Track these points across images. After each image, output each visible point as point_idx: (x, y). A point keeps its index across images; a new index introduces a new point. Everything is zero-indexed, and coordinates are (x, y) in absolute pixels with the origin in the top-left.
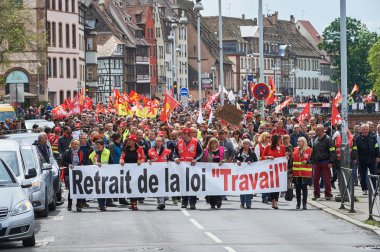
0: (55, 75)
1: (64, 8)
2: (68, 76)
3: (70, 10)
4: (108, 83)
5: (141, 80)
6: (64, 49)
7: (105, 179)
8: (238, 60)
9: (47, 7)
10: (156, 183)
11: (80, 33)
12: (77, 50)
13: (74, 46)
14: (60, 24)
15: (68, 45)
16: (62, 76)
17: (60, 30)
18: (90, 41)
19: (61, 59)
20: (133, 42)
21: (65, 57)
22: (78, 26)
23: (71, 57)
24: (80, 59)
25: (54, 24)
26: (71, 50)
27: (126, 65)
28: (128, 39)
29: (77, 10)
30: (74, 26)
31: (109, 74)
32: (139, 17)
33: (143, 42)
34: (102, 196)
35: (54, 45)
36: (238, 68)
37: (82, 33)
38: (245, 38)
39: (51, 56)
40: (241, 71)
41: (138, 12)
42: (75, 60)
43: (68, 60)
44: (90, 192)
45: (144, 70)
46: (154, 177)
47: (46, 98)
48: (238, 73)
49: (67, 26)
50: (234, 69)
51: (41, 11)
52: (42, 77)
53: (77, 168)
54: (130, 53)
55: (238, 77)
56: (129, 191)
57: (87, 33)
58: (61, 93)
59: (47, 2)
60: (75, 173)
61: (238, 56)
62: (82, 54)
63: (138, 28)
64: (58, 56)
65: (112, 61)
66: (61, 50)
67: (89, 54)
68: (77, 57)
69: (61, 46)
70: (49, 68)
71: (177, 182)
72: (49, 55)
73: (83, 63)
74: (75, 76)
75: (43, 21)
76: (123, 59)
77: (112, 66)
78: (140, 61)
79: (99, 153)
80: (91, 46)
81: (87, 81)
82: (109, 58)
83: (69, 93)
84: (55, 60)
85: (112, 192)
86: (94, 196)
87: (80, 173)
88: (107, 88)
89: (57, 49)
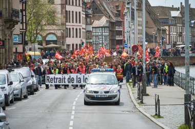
0: (70, 36)
1: (74, 4)
2: (77, 36)
3: (78, 5)
4: (101, 39)
5: (118, 38)
6: (75, 24)
7: (57, 79)
8: (169, 28)
9: (66, 3)
10: (74, 80)
11: (83, 16)
12: (81, 24)
13: (80, 22)
14: (73, 12)
15: (76, 22)
16: (73, 37)
17: (73, 15)
18: (88, 20)
19: (73, 29)
20: (114, 19)
21: (75, 28)
22: (82, 12)
23: (78, 28)
24: (83, 28)
25: (69, 12)
26: (78, 24)
27: (110, 31)
28: (112, 18)
29: (81, 5)
30: (80, 13)
31: (102, 35)
32: (117, 7)
33: (119, 19)
34: (56, 84)
35: (70, 22)
36: (169, 32)
37: (84, 16)
38: (173, 17)
39: (68, 27)
40: (171, 33)
41: (117, 4)
42: (80, 29)
43: (76, 29)
44: (52, 82)
45: (120, 33)
46: (73, 78)
47: (65, 47)
48: (169, 34)
49: (76, 12)
50: (167, 33)
51: (63, 6)
52: (63, 37)
53: (48, 75)
54: (112, 25)
55: (169, 37)
56: (65, 82)
57: (87, 16)
58: (73, 45)
59: (66, 1)
60: (47, 77)
61: (169, 26)
62: (84, 26)
63: (117, 12)
64: (71, 27)
65: (103, 29)
66: (73, 24)
67: (88, 26)
68: (81, 28)
69: (73, 22)
70: (67, 33)
71: (80, 80)
72: (67, 27)
73: (84, 31)
74: (80, 37)
75: (64, 10)
76: (109, 27)
77: (103, 31)
78: (117, 29)
79: (55, 70)
80: (89, 22)
81: (86, 39)
82: (102, 27)
83: (77, 45)
84: (70, 29)
85: (59, 82)
86: (53, 84)
87: (49, 77)
88: (101, 42)
89: (71, 24)
